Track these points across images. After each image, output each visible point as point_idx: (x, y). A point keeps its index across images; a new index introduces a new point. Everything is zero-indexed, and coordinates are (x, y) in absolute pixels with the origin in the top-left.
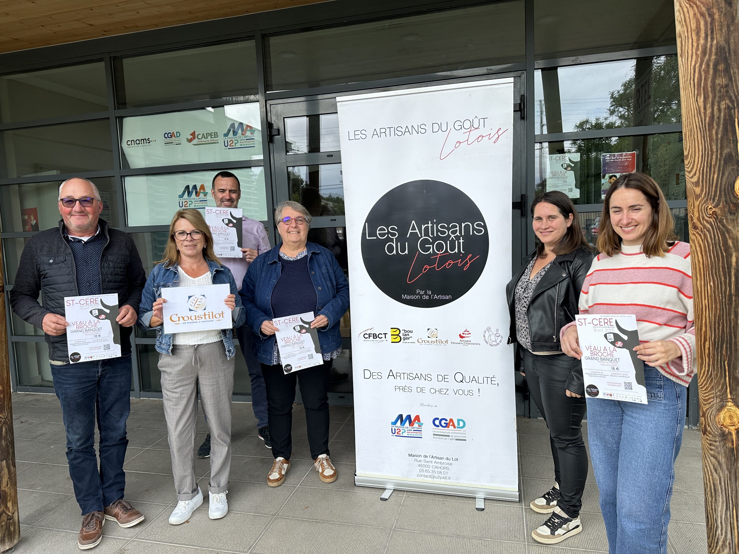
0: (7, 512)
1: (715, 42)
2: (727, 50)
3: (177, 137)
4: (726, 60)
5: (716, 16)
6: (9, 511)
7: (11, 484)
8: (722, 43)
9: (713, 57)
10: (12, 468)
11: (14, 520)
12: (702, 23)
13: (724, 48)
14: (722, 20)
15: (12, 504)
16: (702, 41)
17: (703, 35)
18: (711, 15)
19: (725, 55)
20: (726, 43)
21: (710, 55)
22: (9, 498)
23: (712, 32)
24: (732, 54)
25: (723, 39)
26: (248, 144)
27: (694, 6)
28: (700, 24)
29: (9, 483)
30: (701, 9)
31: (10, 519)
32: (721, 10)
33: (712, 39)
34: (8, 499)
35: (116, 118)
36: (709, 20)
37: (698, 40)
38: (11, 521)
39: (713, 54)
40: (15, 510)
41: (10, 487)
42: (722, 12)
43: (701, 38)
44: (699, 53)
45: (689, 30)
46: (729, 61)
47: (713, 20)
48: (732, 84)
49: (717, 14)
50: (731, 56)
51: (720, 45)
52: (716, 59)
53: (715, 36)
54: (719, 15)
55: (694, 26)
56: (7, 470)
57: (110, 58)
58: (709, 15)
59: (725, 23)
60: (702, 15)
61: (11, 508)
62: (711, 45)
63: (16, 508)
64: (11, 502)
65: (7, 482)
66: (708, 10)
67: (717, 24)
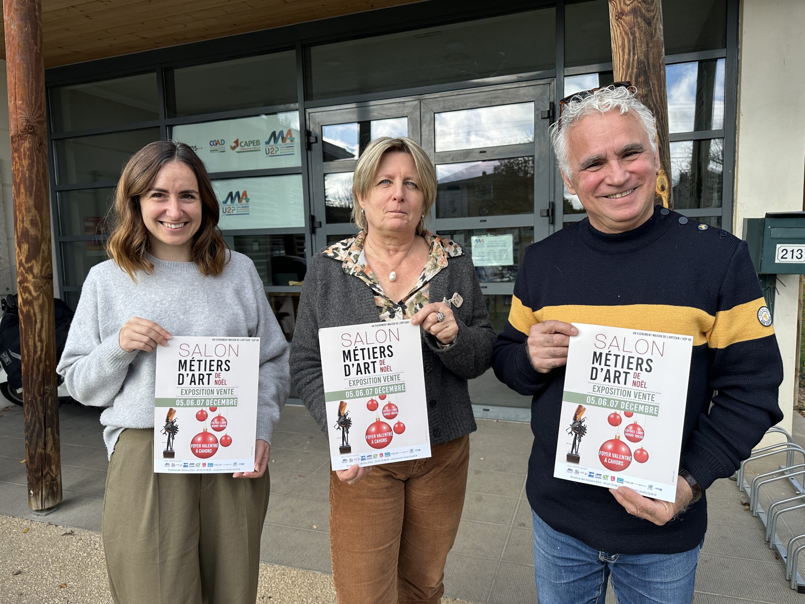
0: (52, 474)
1: (636, 57)
2: (646, 64)
3: (222, 145)
4: (645, 72)
5: (637, 35)
6: (53, 473)
7: (55, 450)
8: (642, 58)
9: (635, 70)
10: (56, 435)
11: (57, 482)
12: (626, 40)
13: (644, 62)
14: (642, 38)
15: (56, 468)
16: (626, 57)
17: (627, 51)
18: (633, 34)
19: (644, 69)
20: (645, 58)
21: (633, 69)
22: (53, 461)
23: (634, 48)
24: (651, 67)
25: (643, 54)
26: (288, 152)
27: (620, 25)
28: (624, 41)
29: (53, 448)
30: (625, 28)
31: (54, 480)
32: (641, 29)
33: (634, 54)
34: (52, 463)
35: (166, 126)
36: (631, 38)
37: (624, 55)
38: (54, 482)
39: (635, 67)
40: (58, 473)
41: (54, 452)
42: (642, 31)
43: (625, 54)
44: (624, 66)
45: (617, 47)
46: (648, 74)
47: (635, 37)
48: (651, 94)
49: (638, 33)
50: (650, 69)
51: (641, 60)
52: (637, 72)
53: (636, 52)
54: (639, 34)
55: (620, 43)
56: (52, 436)
57: (162, 68)
58: (631, 33)
59: (645, 40)
60: (626, 33)
61: (54, 471)
62: (633, 60)
63: (59, 472)
64: (54, 465)
65: (52, 447)
66: (630, 29)
67: (637, 41)
